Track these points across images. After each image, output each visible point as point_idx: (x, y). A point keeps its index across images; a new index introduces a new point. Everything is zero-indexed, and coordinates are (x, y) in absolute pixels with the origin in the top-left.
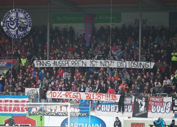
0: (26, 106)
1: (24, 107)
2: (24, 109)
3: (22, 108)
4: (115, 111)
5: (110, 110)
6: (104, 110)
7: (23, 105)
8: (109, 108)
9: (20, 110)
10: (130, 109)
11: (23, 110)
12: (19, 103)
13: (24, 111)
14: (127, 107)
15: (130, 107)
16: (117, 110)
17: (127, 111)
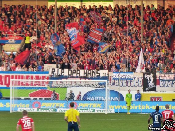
2: (44, 84)
4: (127, 85)
5: (123, 85)
6: (117, 85)
8: (122, 83)
9: (41, 84)
10: (140, 83)
14: (138, 82)
15: (140, 81)
16: (129, 84)
17: (138, 85)
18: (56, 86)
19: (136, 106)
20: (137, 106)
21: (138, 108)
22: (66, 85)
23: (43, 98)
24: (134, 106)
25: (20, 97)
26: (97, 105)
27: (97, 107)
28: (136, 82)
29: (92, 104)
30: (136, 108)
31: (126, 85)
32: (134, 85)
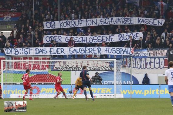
0: (47, 63)
1: (45, 65)
2: (45, 67)
3: (43, 66)
4: (146, 67)
5: (141, 67)
6: (135, 67)
7: (43, 62)
8: (140, 64)
9: (41, 68)
10: (162, 64)
11: (43, 68)
12: (39, 60)
13: (45, 69)
14: (159, 63)
15: (162, 62)
16: (148, 66)
17: (160, 67)
18: (58, 68)
19: (153, 91)
20: (155, 90)
21: (155, 92)
22: (71, 67)
23: (43, 83)
24: (150, 91)
25: (15, 83)
26: (106, 90)
27: (107, 92)
28: (157, 63)
29: (101, 89)
30: (153, 93)
31: (144, 67)
32: (155, 67)
